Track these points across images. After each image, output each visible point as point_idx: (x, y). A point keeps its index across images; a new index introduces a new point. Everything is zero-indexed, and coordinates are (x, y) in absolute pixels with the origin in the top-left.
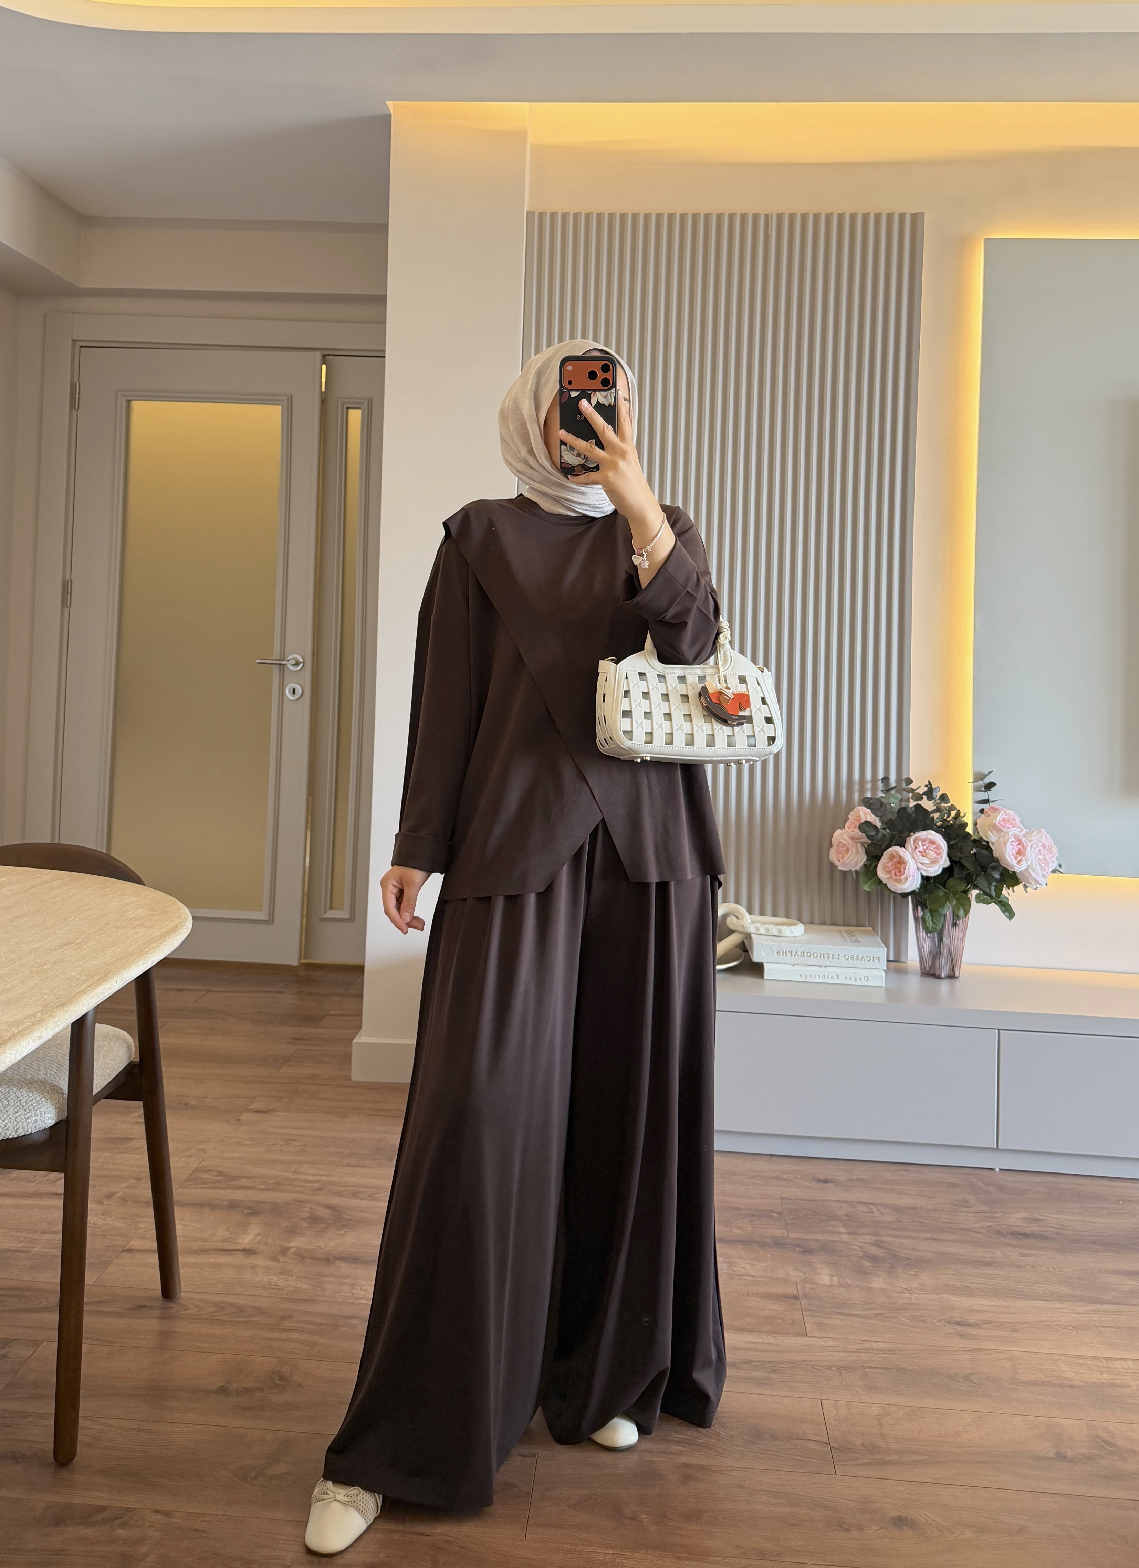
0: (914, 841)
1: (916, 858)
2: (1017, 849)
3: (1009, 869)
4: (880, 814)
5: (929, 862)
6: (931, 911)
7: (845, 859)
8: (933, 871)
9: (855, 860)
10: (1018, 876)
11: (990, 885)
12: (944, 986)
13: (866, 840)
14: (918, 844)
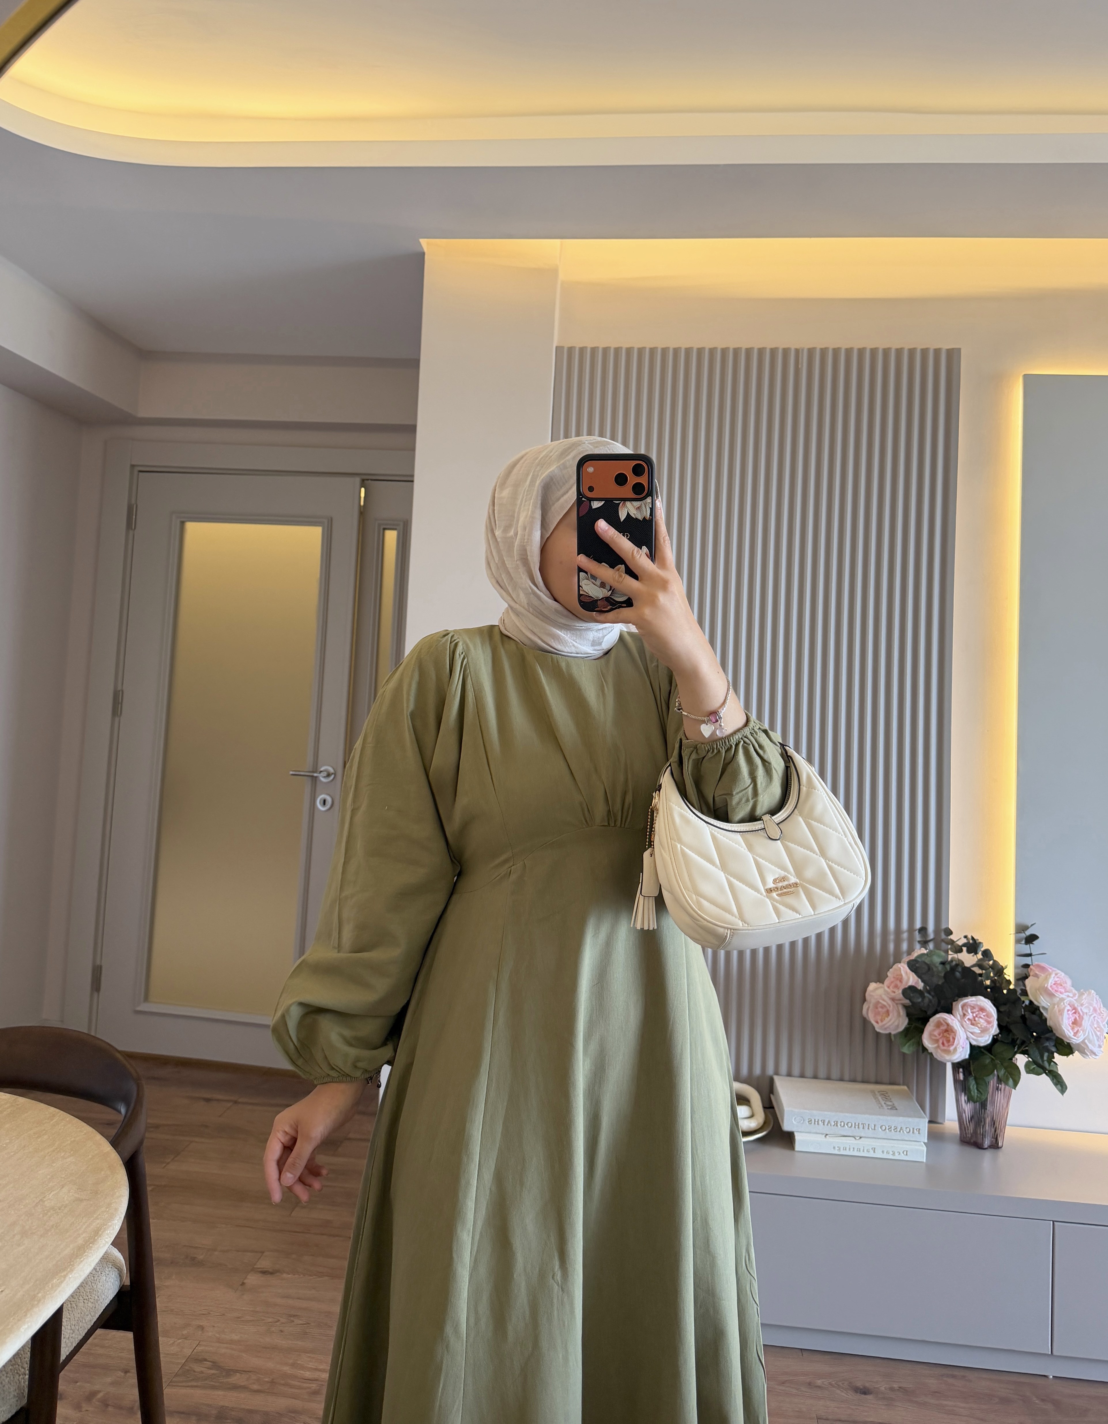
0: (962, 1007)
1: (965, 1026)
2: (1073, 1019)
3: (1065, 1040)
4: (925, 977)
5: (980, 1032)
6: (975, 1079)
7: (884, 1022)
8: (983, 1041)
9: (896, 1023)
10: (1072, 1046)
11: (1042, 1057)
12: (987, 1156)
13: (907, 1002)
14: (967, 1011)
